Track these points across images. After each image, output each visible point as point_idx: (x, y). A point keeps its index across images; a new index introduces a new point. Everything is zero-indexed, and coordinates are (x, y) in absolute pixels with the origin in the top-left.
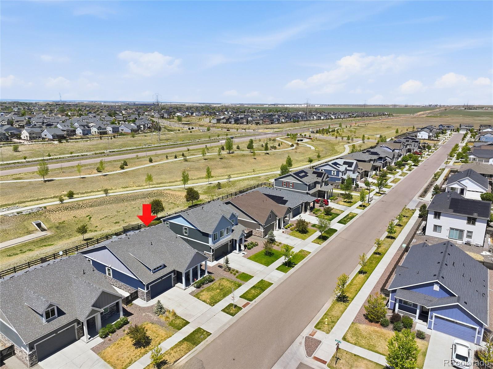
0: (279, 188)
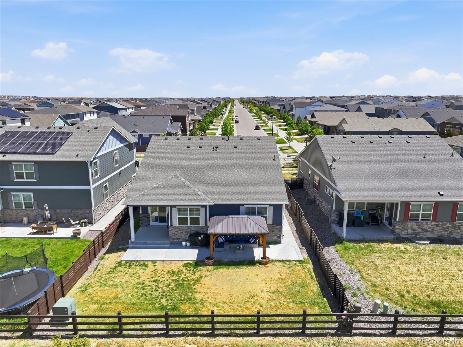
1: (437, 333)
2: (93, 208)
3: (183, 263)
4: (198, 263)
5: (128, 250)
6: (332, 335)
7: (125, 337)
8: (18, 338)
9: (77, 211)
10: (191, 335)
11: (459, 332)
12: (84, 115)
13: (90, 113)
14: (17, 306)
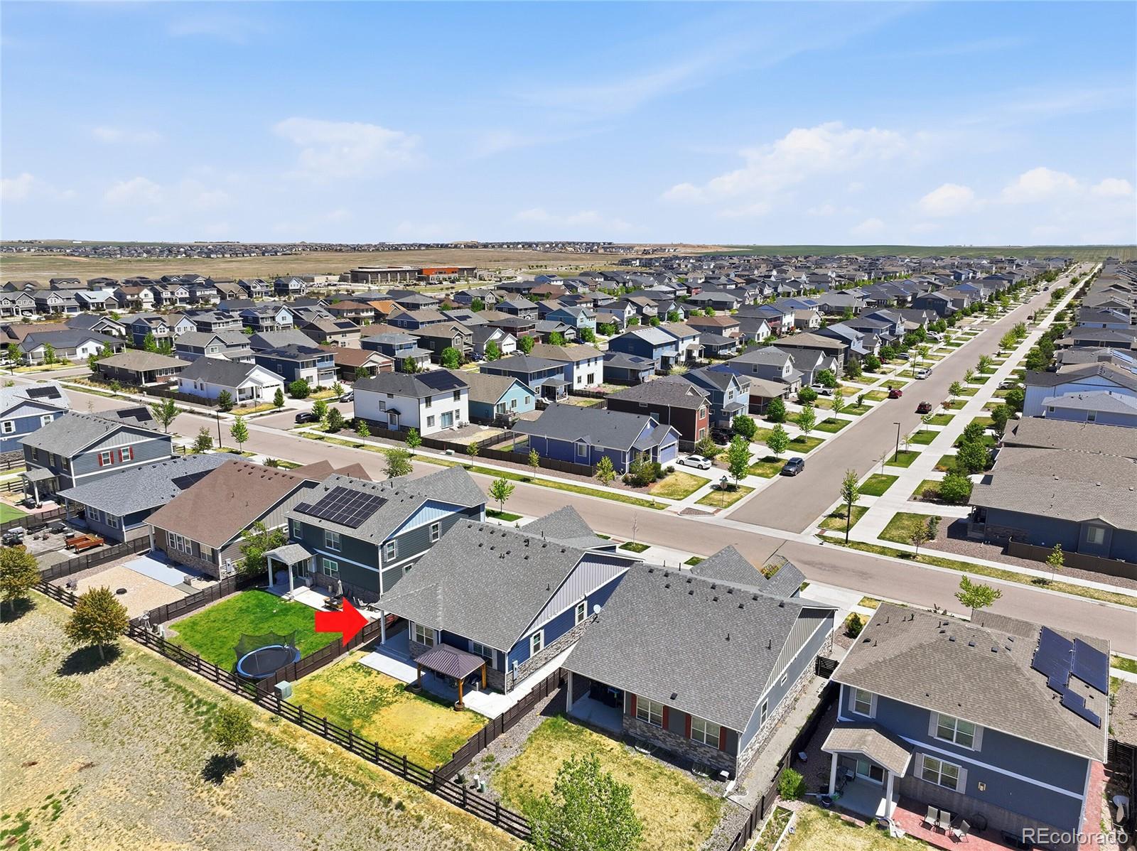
0: (158, 462)
1: (493, 821)
2: (381, 593)
3: (398, 682)
4: (409, 688)
5: (374, 652)
6: (422, 786)
7: (302, 726)
8: (251, 700)
9: (369, 592)
10: (337, 743)
11: (510, 828)
12: (575, 367)
13: (589, 362)
14: (258, 677)
